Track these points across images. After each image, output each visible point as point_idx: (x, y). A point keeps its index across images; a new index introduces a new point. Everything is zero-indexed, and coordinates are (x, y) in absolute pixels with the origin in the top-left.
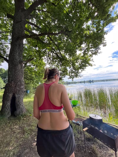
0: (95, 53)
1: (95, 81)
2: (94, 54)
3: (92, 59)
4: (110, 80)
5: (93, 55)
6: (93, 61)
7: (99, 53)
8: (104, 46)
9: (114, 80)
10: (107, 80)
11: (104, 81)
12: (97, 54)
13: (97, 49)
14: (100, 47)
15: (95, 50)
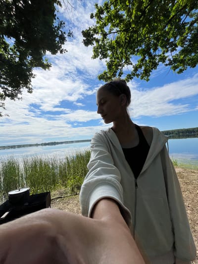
0: (12, 96)
3: (3, 104)
4: (24, 146)
5: (7, 98)
6: (4, 108)
7: (19, 99)
8: (29, 92)
9: (31, 145)
10: (19, 146)
11: (14, 148)
12: (15, 99)
13: (16, 91)
14: (21, 90)
15: (12, 91)
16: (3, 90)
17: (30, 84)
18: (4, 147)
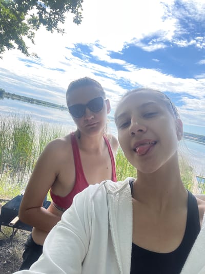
0: (50, 25)
1: (9, 94)
2: (45, 23)
3: (33, 34)
5: (42, 25)
6: (33, 42)
12: (53, 29)
13: (57, 16)
14: (65, 14)
15: (50, 15)
16: (38, 11)
17: (80, 6)
18: (20, 97)
